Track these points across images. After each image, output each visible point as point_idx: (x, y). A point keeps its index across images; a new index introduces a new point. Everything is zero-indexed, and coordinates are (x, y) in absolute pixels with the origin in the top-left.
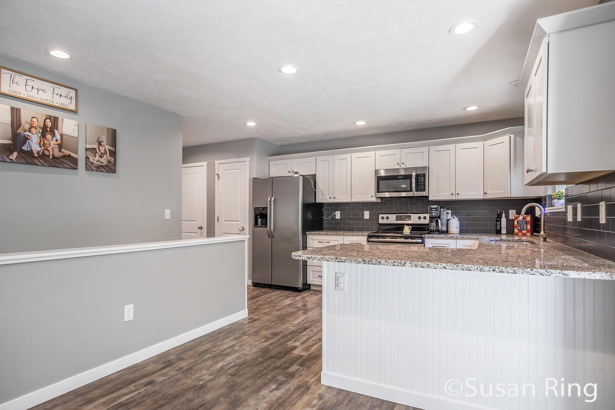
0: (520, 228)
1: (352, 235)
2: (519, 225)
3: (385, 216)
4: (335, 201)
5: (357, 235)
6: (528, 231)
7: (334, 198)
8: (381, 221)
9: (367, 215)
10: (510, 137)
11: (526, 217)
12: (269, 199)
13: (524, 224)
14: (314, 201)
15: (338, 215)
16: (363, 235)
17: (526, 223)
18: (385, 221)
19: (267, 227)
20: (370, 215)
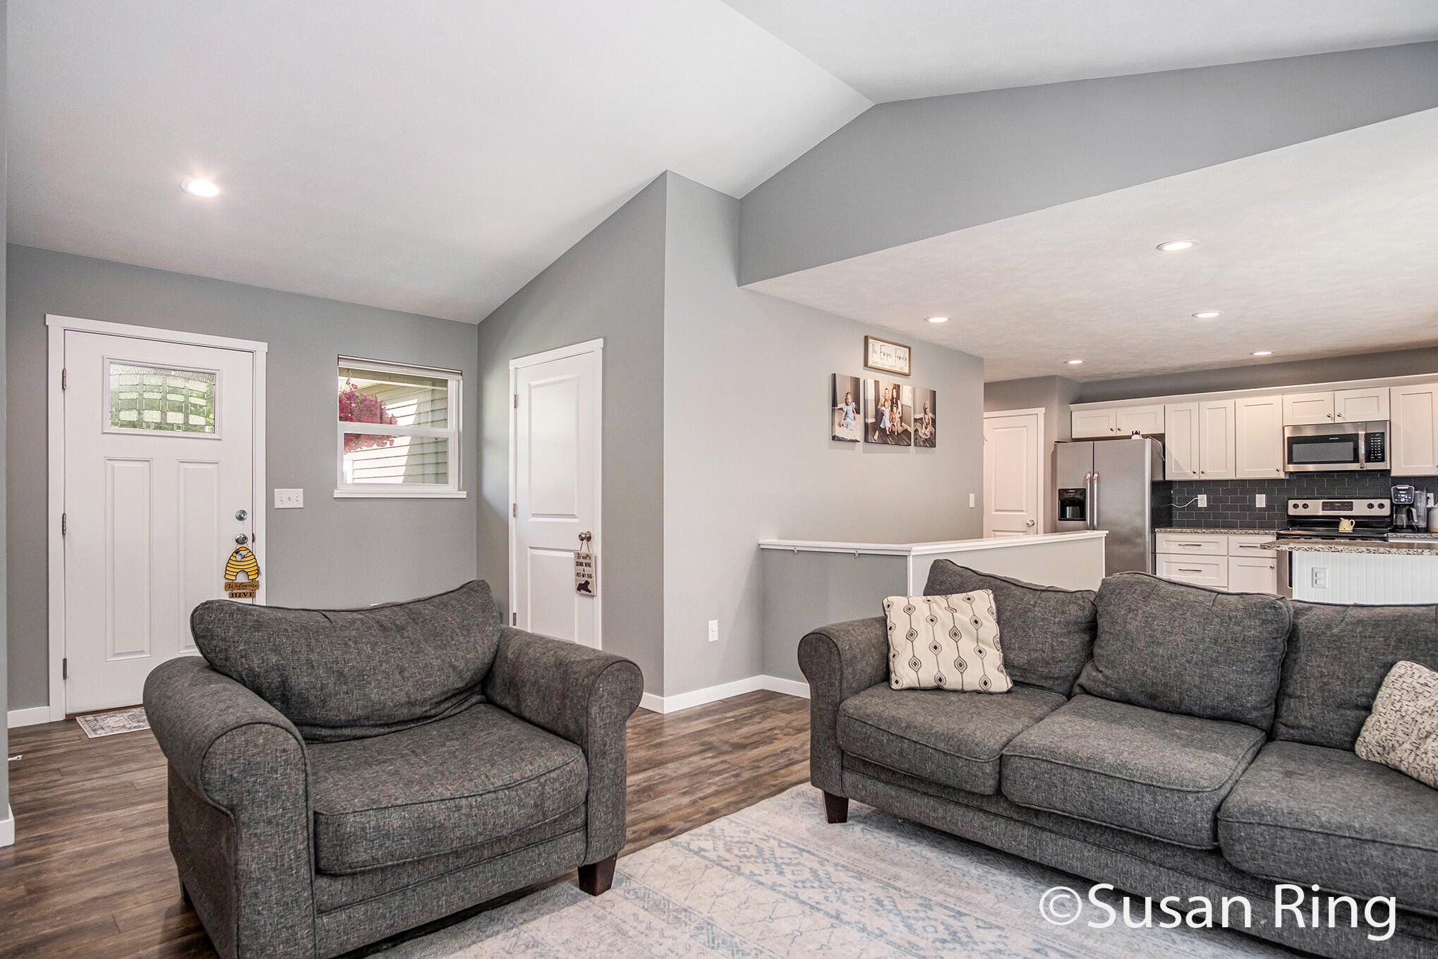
1: (1246, 533)
3: (1300, 503)
4: (1203, 477)
5: (1256, 534)
7: (1201, 473)
8: (1292, 512)
9: (1261, 501)
12: (1089, 475)
14: (1162, 479)
15: (1202, 501)
16: (1266, 534)
18: (1301, 512)
19: (1085, 520)
20: (1268, 501)
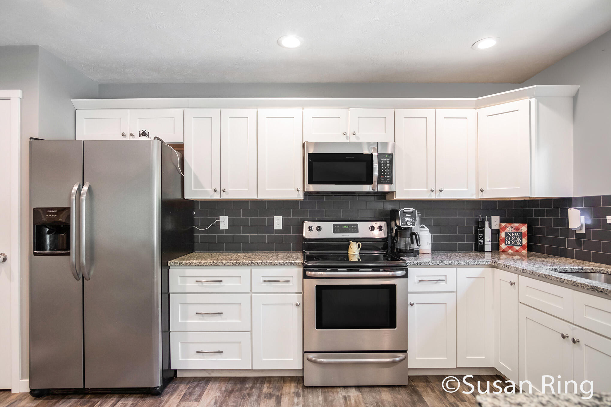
0: (509, 243)
2: (508, 239)
3: (314, 225)
4: (225, 197)
5: (281, 265)
6: (523, 247)
7: (223, 191)
8: (307, 234)
9: (278, 223)
10: (530, 102)
11: (519, 227)
12: (76, 188)
13: (517, 236)
14: (179, 197)
15: (224, 223)
16: (291, 264)
17: (520, 236)
18: (314, 234)
19: (69, 254)
20: (284, 222)
